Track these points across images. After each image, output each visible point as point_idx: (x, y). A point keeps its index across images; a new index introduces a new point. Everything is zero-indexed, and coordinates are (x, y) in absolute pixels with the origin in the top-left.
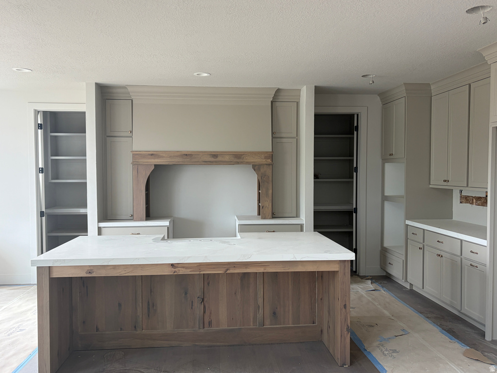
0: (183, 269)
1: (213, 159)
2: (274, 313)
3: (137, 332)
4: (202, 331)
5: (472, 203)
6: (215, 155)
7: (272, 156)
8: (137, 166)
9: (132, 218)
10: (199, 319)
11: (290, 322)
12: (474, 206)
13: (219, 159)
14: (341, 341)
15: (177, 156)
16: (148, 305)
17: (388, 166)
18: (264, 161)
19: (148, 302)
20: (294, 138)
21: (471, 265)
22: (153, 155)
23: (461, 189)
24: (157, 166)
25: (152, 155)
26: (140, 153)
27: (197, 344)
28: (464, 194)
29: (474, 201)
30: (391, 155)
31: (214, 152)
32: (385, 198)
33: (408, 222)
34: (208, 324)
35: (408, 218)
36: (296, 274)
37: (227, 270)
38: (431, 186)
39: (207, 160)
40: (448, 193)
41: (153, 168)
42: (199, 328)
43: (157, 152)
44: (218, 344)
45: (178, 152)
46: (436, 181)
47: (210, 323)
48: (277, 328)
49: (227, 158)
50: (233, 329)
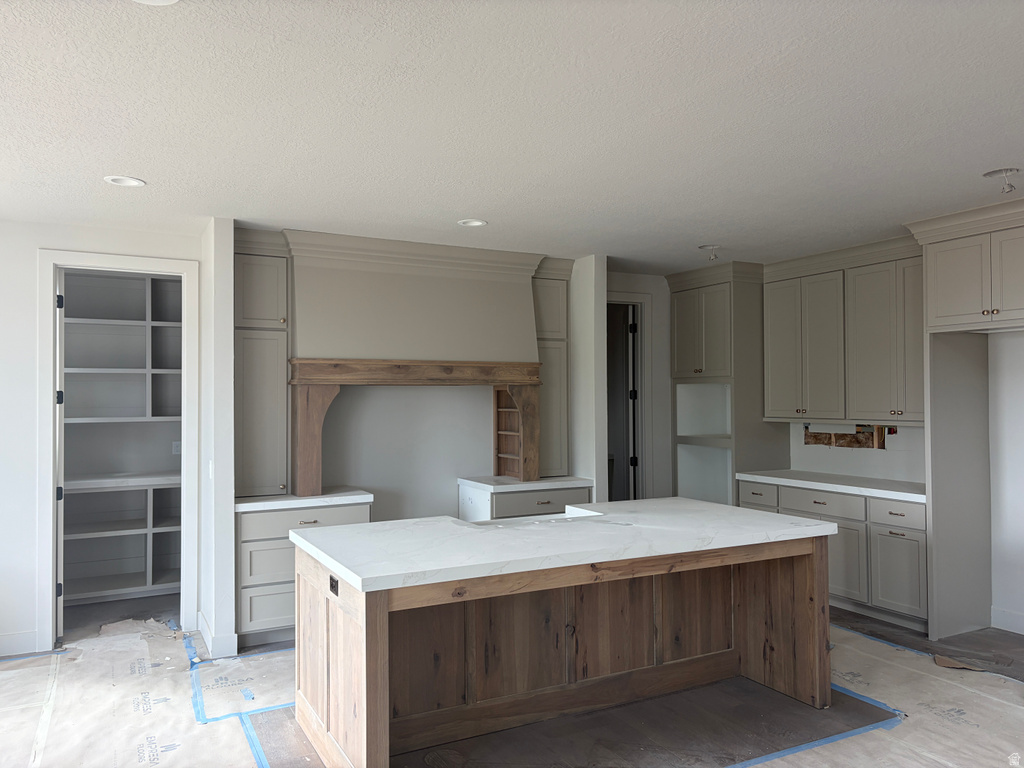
0: (608, 572)
1: (444, 375)
2: (677, 639)
3: (469, 707)
4: (573, 686)
5: (829, 444)
6: (448, 368)
7: (537, 372)
8: (306, 387)
9: (292, 491)
10: (569, 666)
11: (699, 650)
12: (833, 447)
13: (456, 374)
14: (820, 667)
15: (382, 369)
16: (486, 650)
17: (680, 388)
18: (527, 379)
19: (486, 645)
20: (562, 340)
21: (891, 533)
22: (338, 366)
23: (808, 421)
24: (344, 388)
25: (336, 366)
26: (313, 362)
27: (566, 711)
28: (812, 429)
29: (833, 439)
30: (700, 371)
31: (447, 362)
32: (679, 440)
33: (739, 476)
34: (581, 672)
35: (739, 469)
36: (706, 573)
37: (672, 566)
38: (765, 420)
39: (435, 377)
40: (782, 428)
41: (337, 390)
42: (570, 683)
43: (346, 360)
44: (598, 706)
45: (384, 361)
46: (773, 412)
47: (585, 670)
48: (681, 663)
49: (468, 374)
50: (620, 676)
